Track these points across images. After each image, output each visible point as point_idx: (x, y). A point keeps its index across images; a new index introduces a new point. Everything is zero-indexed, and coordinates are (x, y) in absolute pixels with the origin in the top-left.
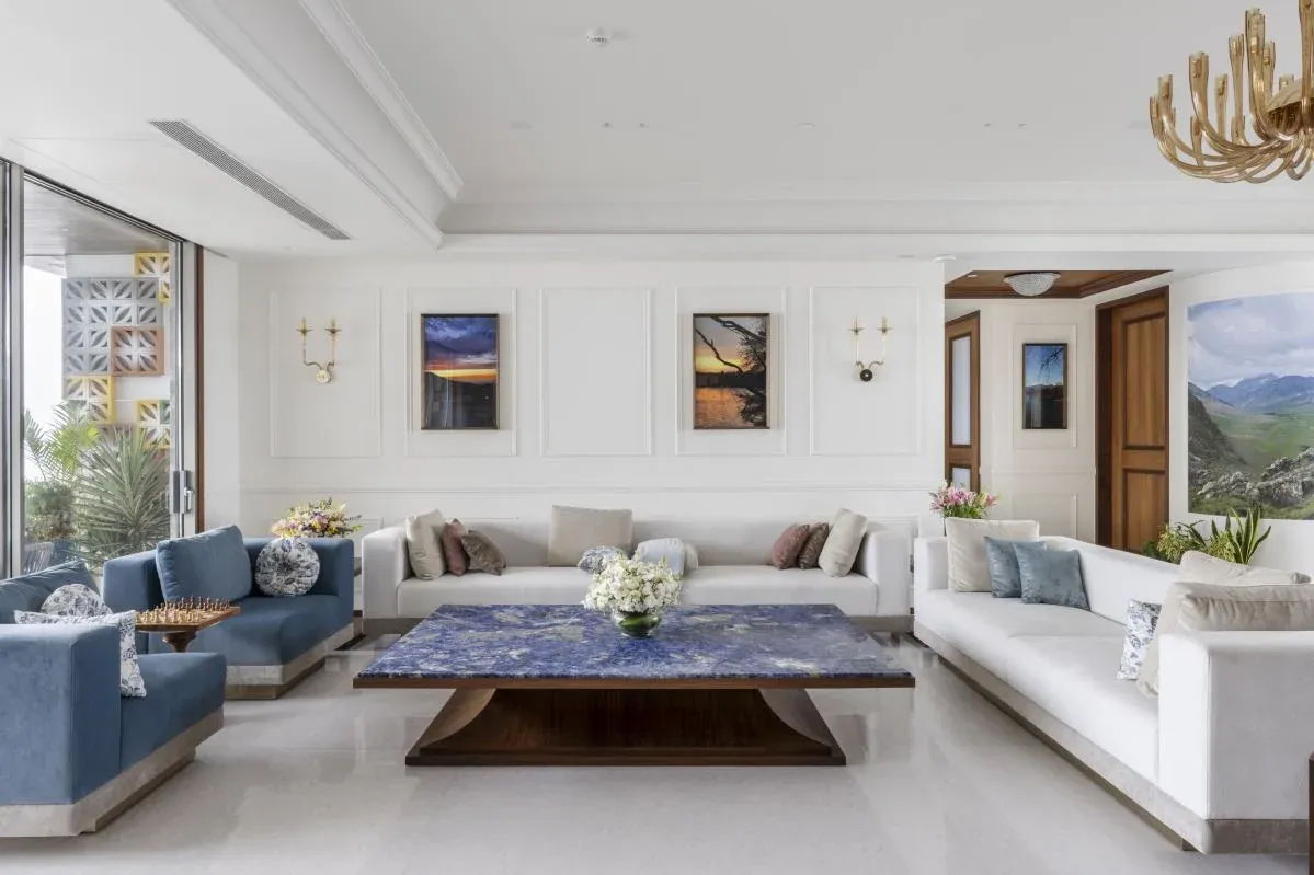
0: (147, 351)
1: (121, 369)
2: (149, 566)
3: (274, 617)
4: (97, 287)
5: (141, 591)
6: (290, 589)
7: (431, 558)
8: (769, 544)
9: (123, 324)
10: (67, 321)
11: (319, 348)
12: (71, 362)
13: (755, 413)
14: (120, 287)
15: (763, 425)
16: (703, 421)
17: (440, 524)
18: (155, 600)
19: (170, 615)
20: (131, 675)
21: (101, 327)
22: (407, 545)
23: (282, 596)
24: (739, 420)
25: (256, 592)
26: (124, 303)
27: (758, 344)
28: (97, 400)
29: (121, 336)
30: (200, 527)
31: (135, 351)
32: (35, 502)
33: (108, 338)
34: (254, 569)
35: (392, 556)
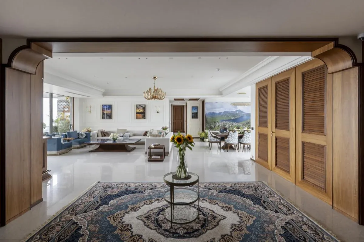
0: (67, 109)
1: (64, 111)
2: (66, 134)
3: (79, 140)
4: (61, 101)
5: (65, 136)
6: (82, 138)
7: (100, 135)
8: (143, 133)
9: (64, 106)
10: (57, 105)
11: (89, 109)
12: (58, 111)
13: (144, 117)
14: (64, 101)
15: (145, 118)
16: (137, 118)
17: (101, 131)
18: (66, 137)
19: (68, 139)
20: (62, 142)
21: (62, 106)
22: (97, 133)
23: (81, 138)
24: (142, 118)
25: (78, 138)
26: (65, 103)
27: (144, 108)
28: (61, 115)
29: (64, 107)
30: (73, 130)
31: (66, 109)
32: (54, 128)
33: (63, 108)
34: (78, 135)
35: (95, 134)
